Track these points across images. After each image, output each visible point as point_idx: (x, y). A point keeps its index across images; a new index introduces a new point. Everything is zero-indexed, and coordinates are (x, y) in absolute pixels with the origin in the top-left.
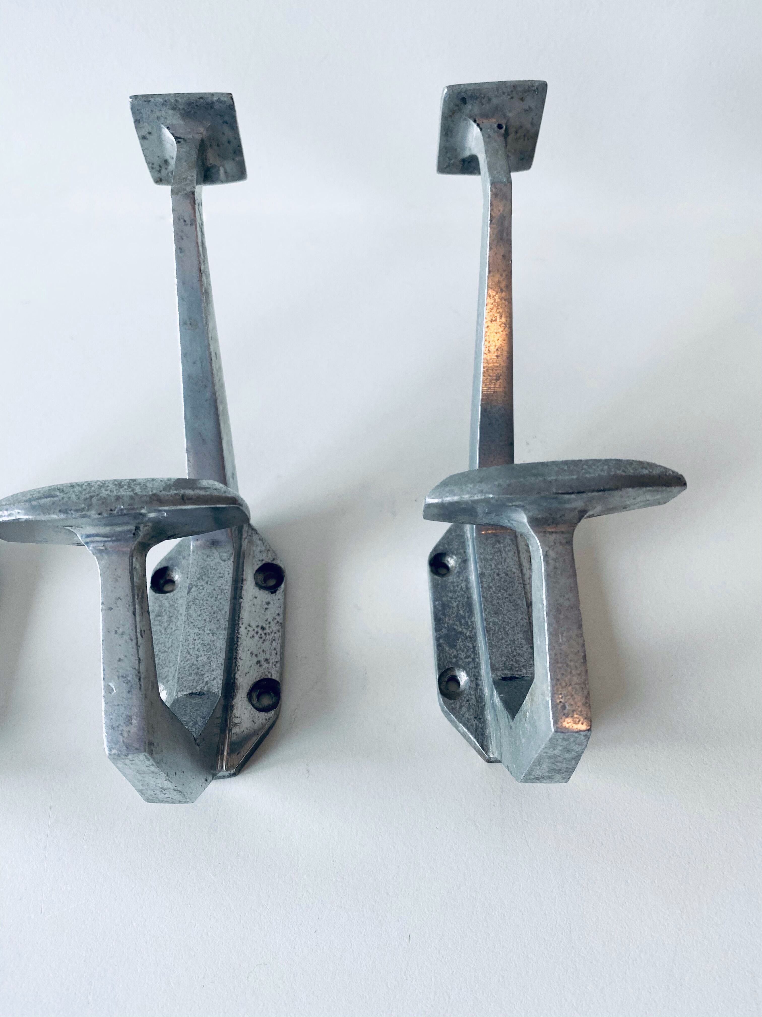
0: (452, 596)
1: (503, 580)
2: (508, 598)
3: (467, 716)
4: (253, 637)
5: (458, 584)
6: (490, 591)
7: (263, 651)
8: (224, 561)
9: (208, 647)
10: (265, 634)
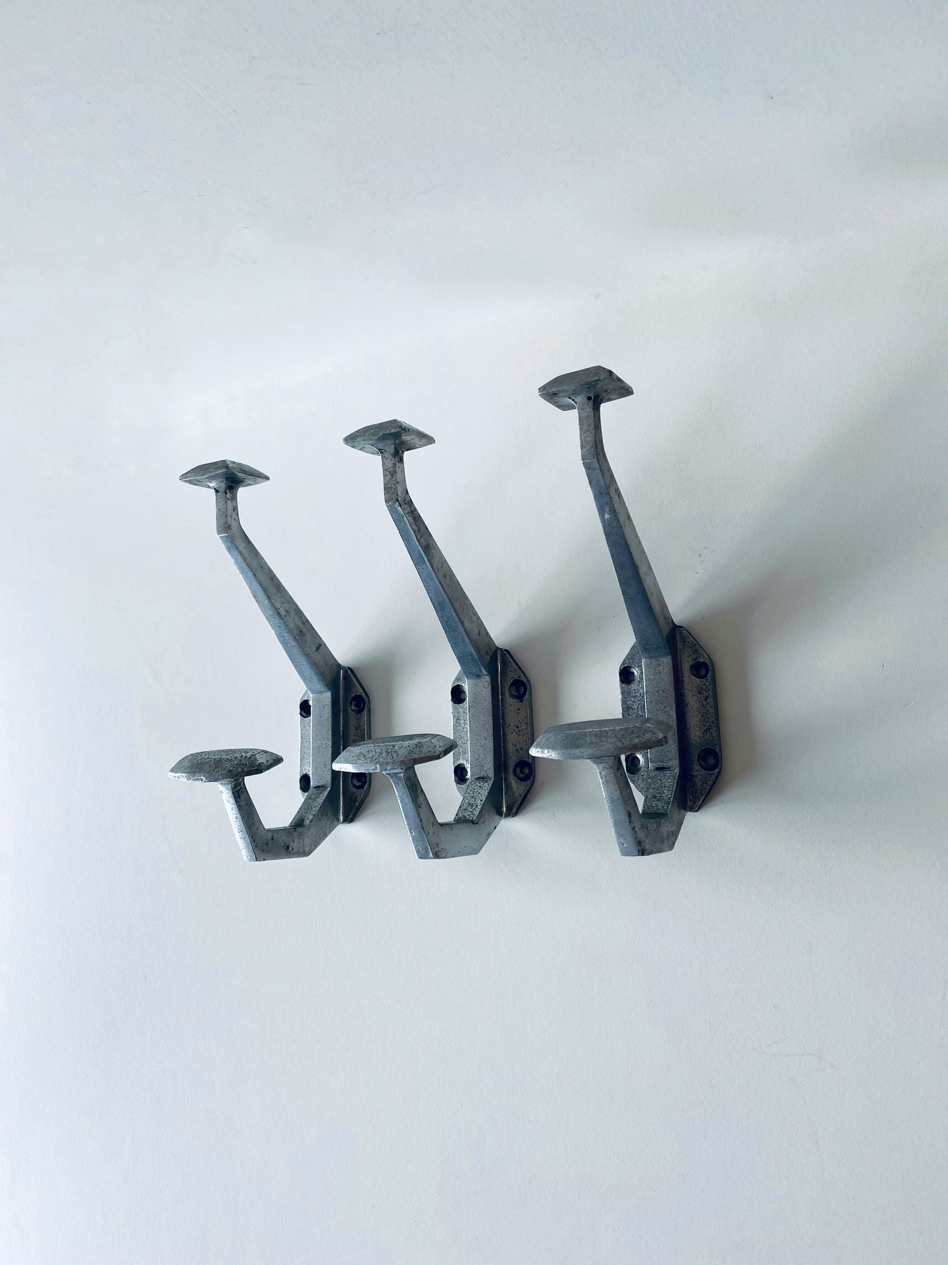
0: (634, 700)
1: (661, 695)
2: (663, 709)
3: (642, 785)
4: (512, 733)
5: (638, 690)
6: (652, 705)
7: (519, 742)
8: (486, 688)
9: (484, 747)
10: (519, 731)
